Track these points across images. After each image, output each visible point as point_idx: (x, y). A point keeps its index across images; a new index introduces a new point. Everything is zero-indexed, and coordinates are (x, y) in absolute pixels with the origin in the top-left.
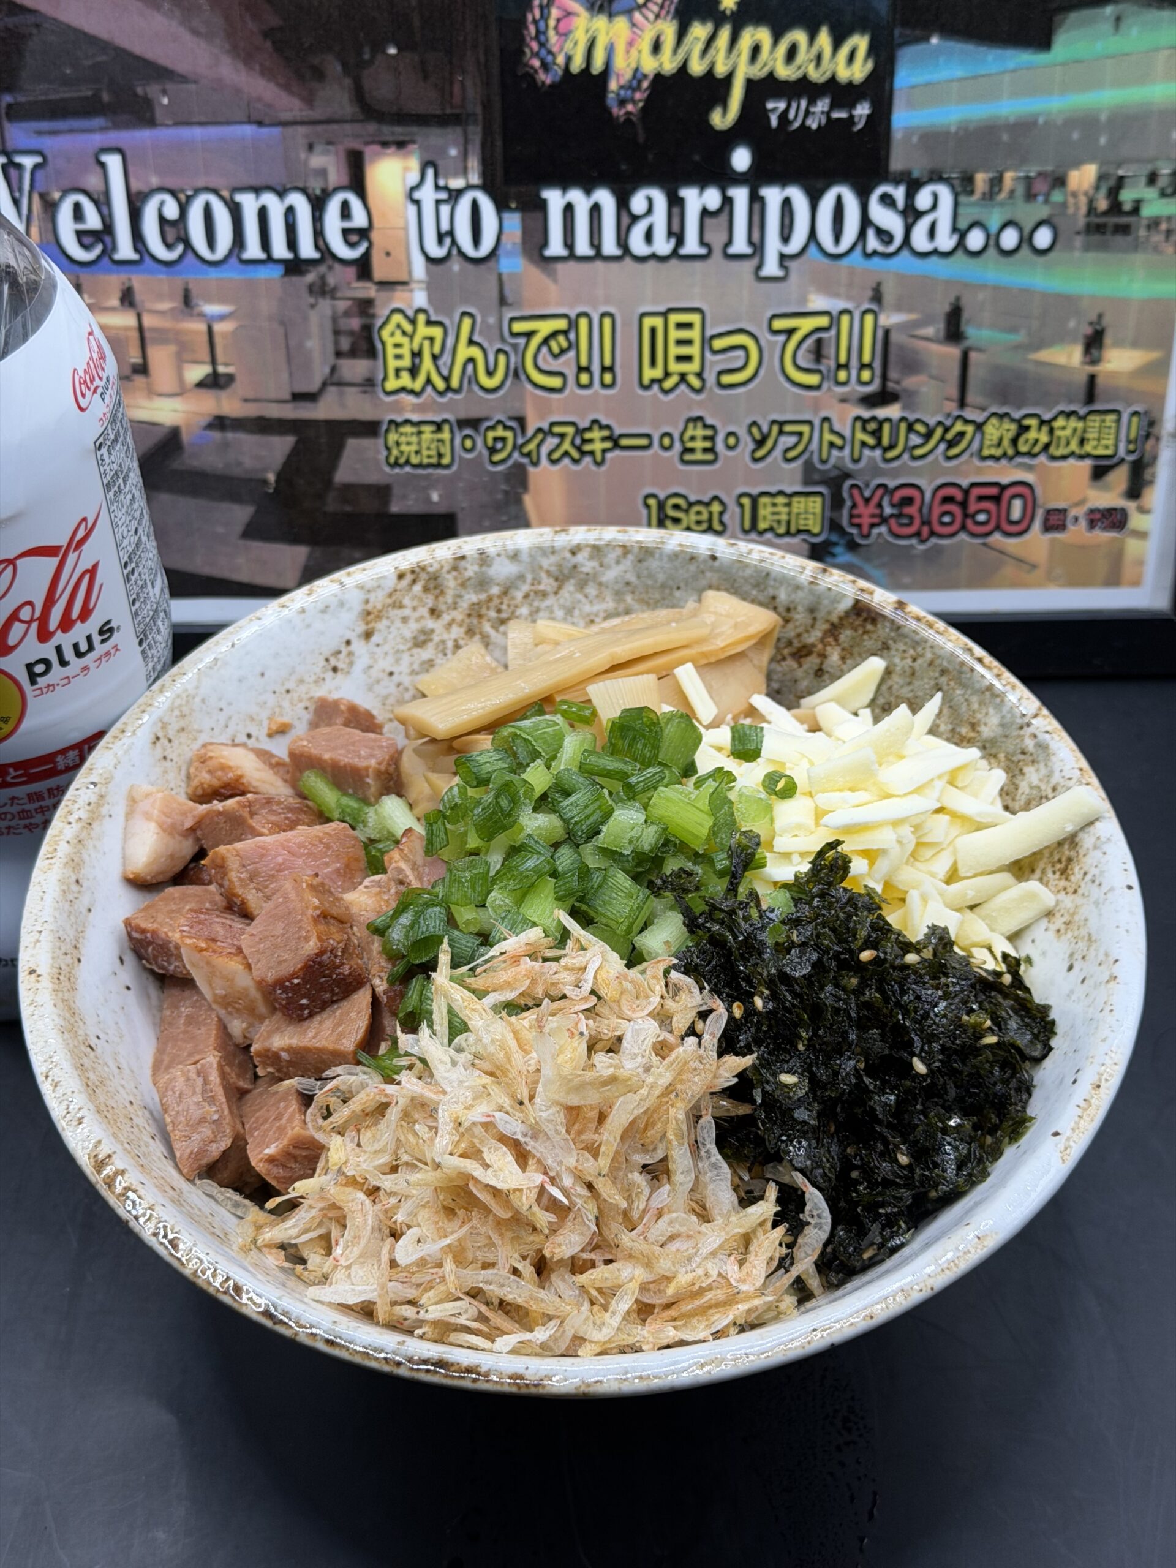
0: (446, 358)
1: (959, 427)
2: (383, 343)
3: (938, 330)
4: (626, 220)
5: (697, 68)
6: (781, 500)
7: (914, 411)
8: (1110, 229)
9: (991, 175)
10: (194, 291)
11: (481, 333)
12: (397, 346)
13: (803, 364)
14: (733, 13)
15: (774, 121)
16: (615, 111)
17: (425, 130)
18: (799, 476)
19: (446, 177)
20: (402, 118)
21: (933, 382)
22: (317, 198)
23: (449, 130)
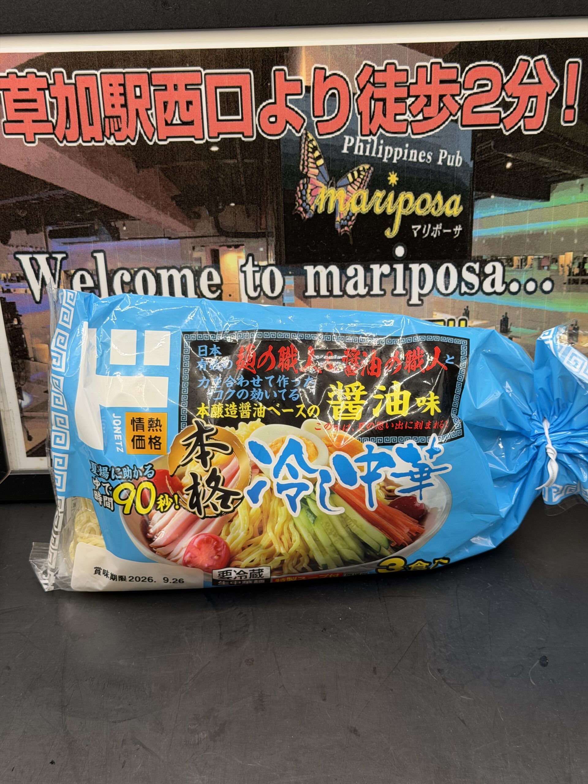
4: (344, 279)
5: (378, 211)
8: (580, 282)
9: (521, 257)
14: (395, 185)
15: (416, 235)
16: (339, 230)
17: (248, 240)
19: (258, 261)
20: (237, 235)
22: (196, 271)
23: (260, 239)
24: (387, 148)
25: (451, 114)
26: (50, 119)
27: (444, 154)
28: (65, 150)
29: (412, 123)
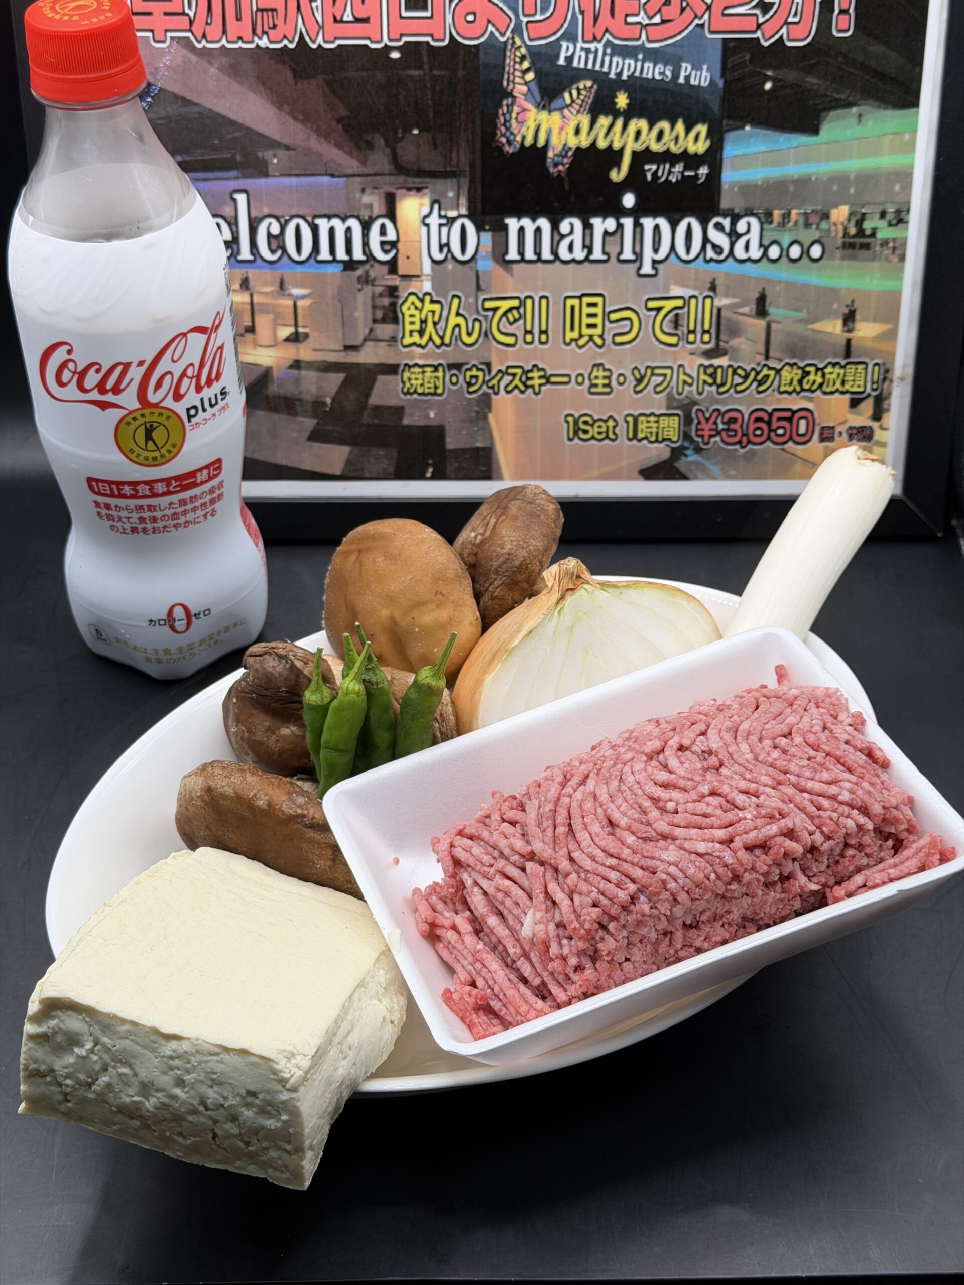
0: (442, 324)
1: (765, 372)
2: (403, 314)
3: (751, 309)
4: (557, 238)
5: (602, 144)
6: (652, 419)
7: (736, 362)
8: (857, 246)
9: (783, 211)
10: (286, 281)
11: (464, 309)
12: (412, 316)
13: (667, 330)
14: (624, 110)
15: (649, 177)
16: (552, 170)
17: (433, 180)
18: (664, 403)
19: (446, 210)
20: (420, 173)
21: (749, 343)
22: (366, 222)
23: (449, 180)
24: (615, 59)
25: (696, 16)
26: (187, 11)
27: (686, 69)
28: (204, 52)
29: (649, 28)
